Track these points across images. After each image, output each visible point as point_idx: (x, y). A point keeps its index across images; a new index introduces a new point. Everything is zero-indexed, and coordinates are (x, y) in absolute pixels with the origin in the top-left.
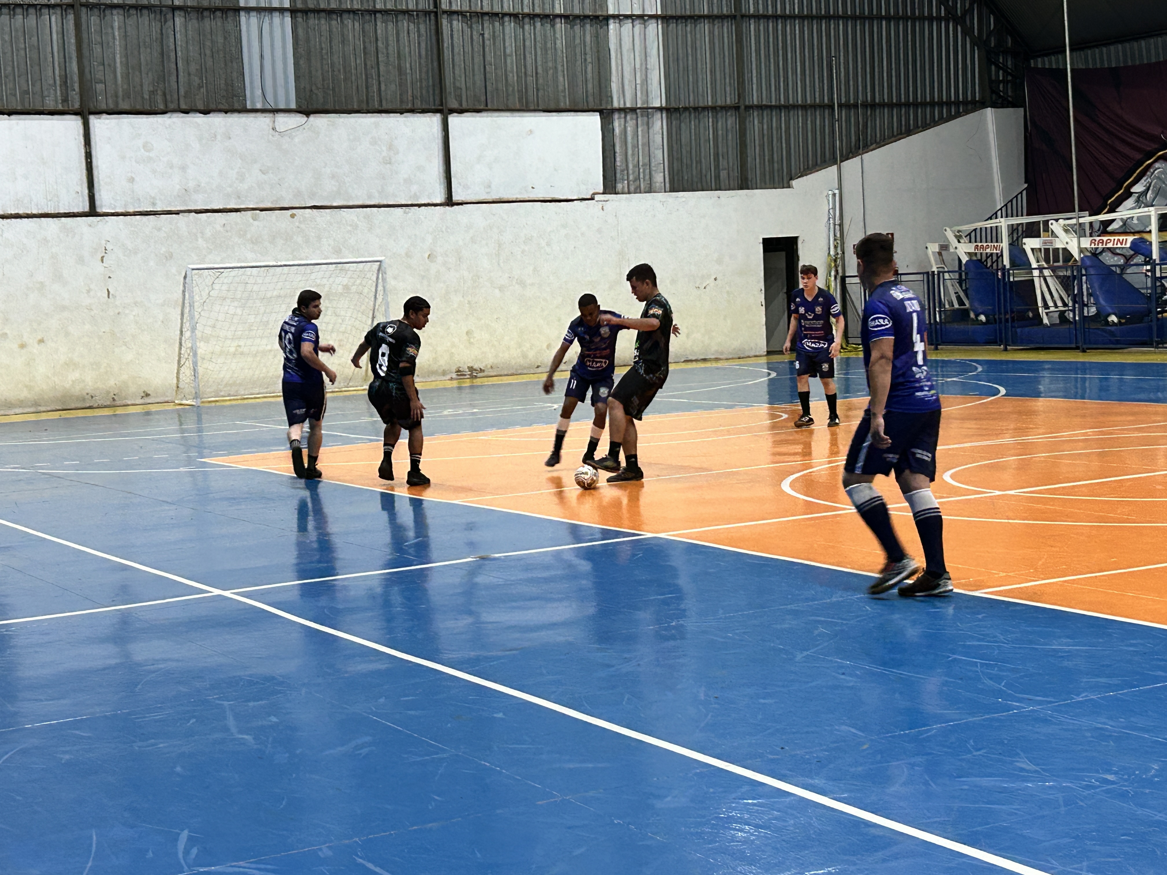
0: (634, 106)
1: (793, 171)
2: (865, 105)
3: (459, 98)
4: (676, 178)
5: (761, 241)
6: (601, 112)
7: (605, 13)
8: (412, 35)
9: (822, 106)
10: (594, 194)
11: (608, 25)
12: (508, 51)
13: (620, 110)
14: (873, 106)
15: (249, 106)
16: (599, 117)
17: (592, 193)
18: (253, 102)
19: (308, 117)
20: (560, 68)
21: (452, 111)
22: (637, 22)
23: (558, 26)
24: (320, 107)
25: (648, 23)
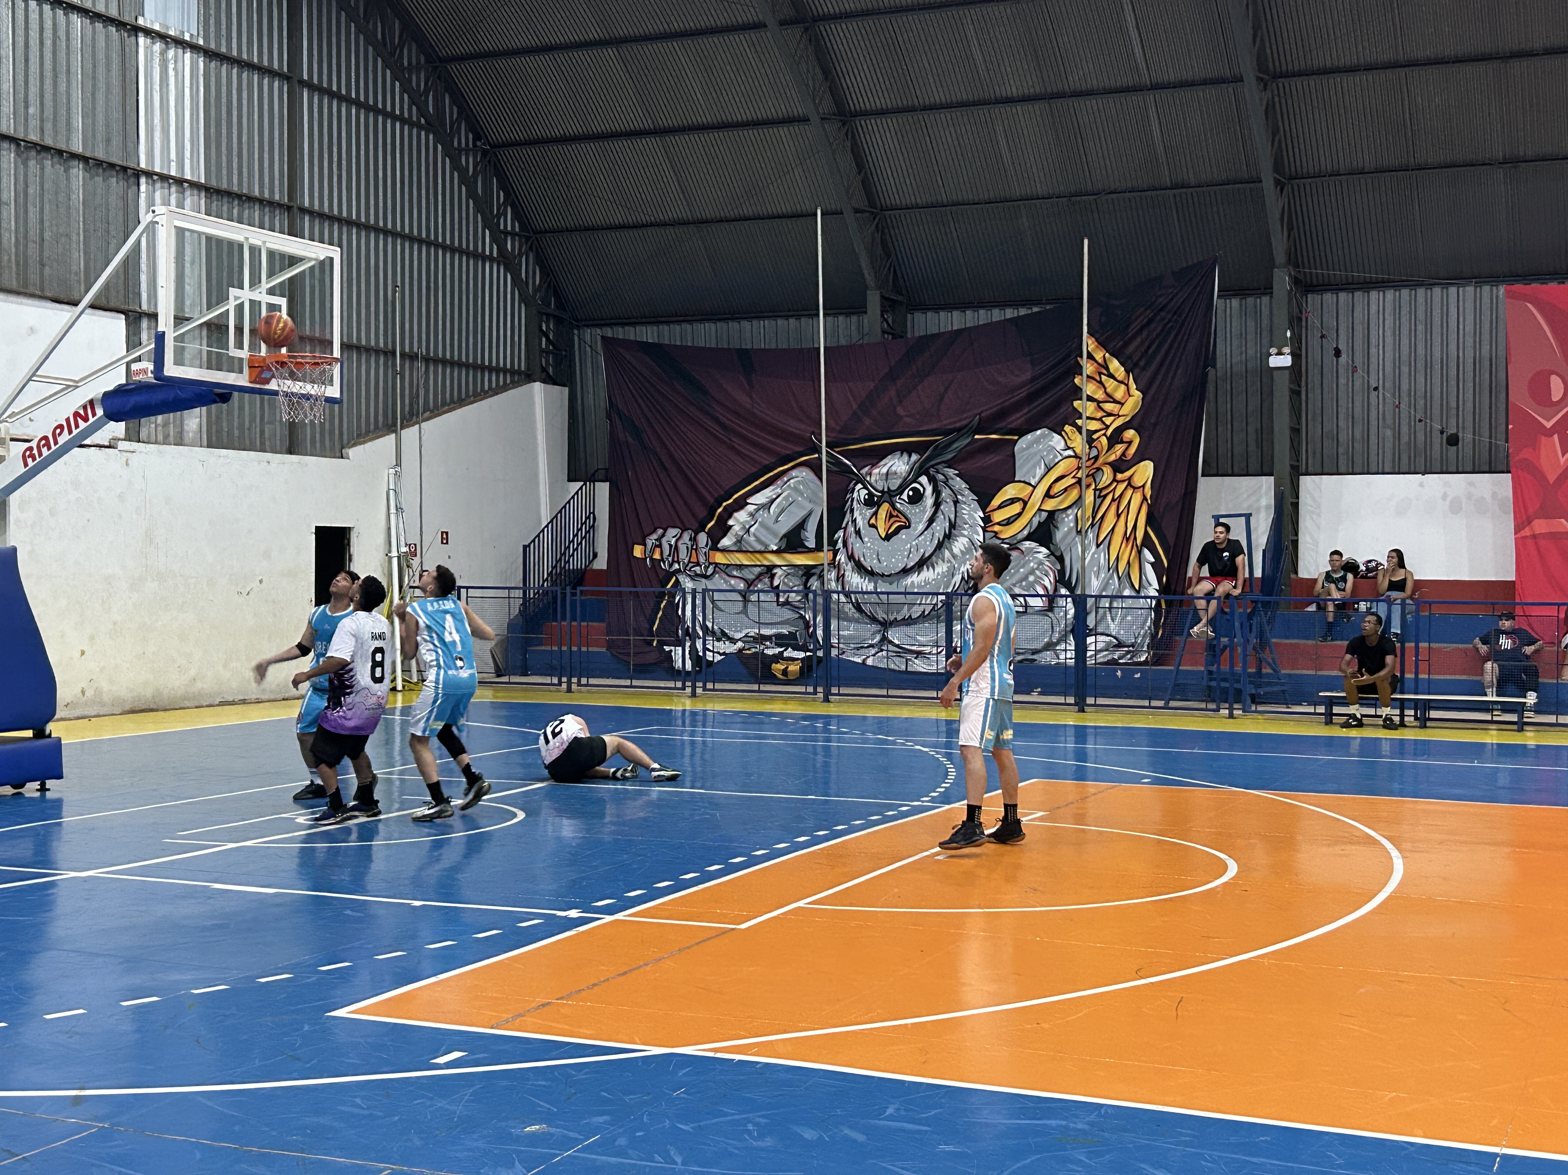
1: (345, 437)
4: (214, 430)
5: (314, 531)
6: (126, 314)
7: (136, 167)
9: (377, 352)
10: (116, 439)
11: (138, 185)
13: (150, 316)
16: (124, 322)
20: (74, 238)
22: (173, 189)
23: (75, 173)
25: (188, 193)
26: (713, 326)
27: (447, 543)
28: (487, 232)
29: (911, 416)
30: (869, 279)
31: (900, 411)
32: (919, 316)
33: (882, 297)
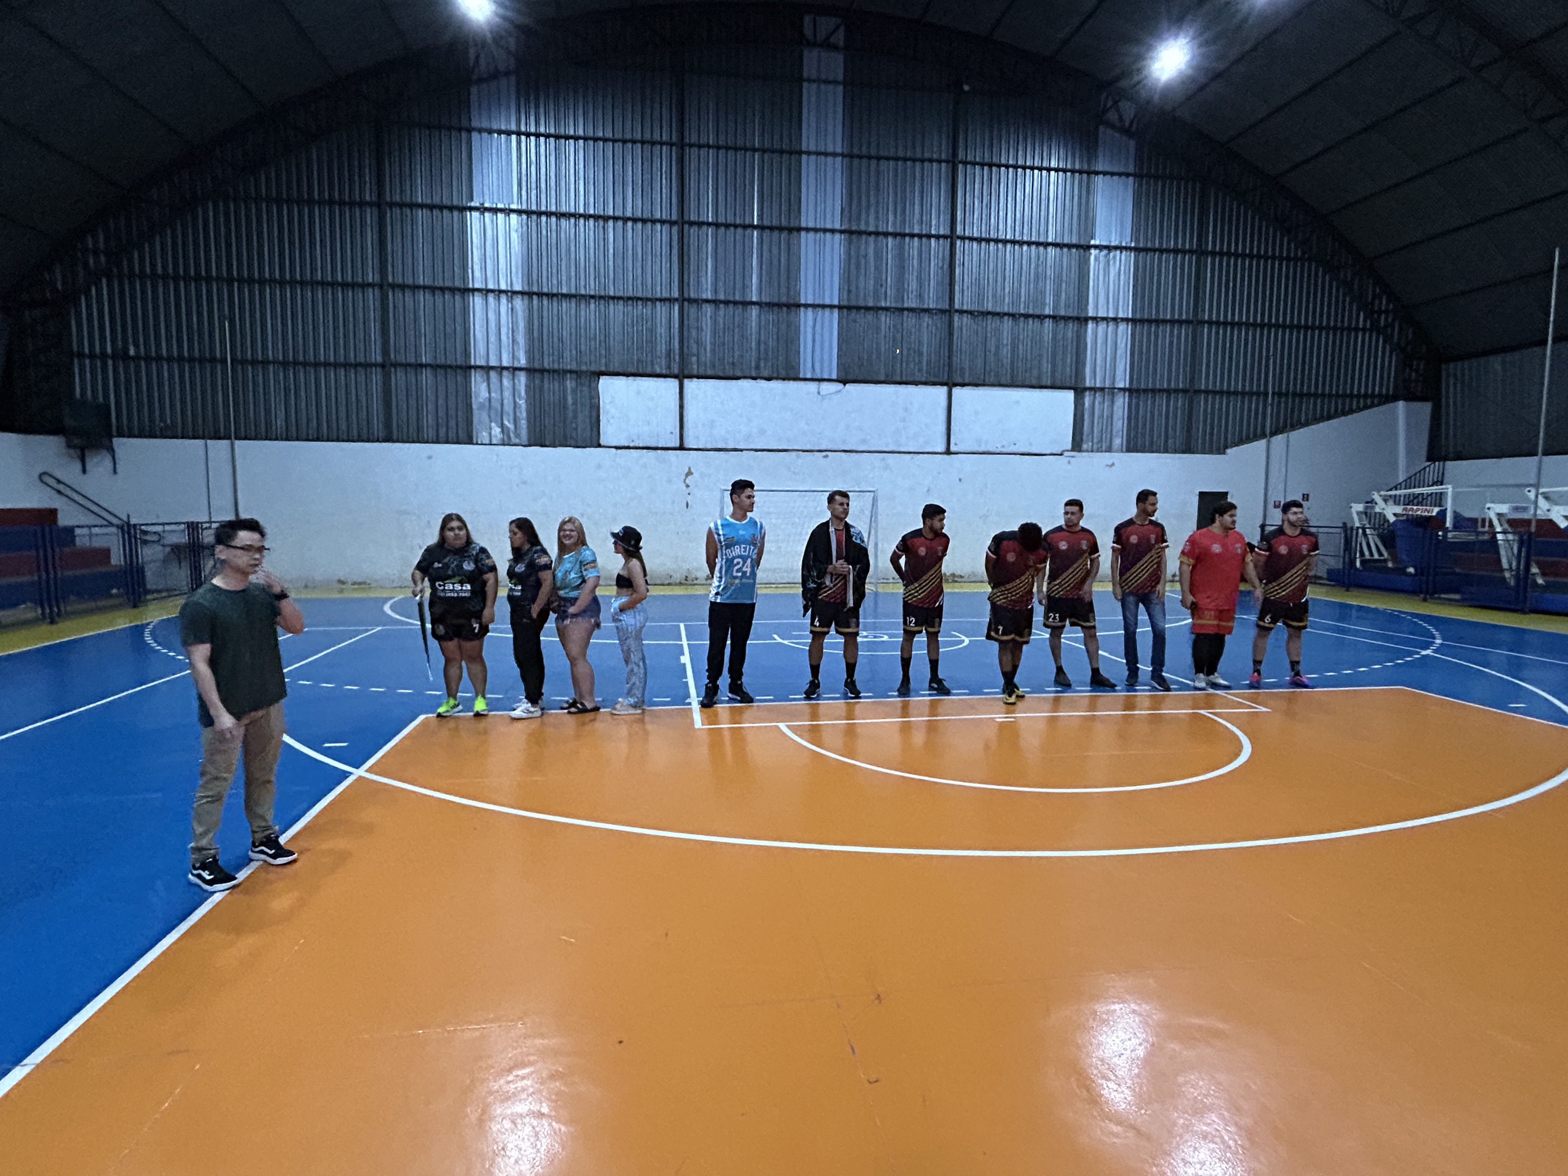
0: (1103, 386)
1: (1229, 442)
2: (1295, 394)
3: (962, 375)
4: (1132, 442)
5: (1198, 494)
6: (1075, 389)
7: (1085, 316)
8: (930, 328)
9: (1258, 394)
10: (1064, 451)
11: (1086, 324)
12: (1005, 342)
13: (1091, 389)
14: (1301, 395)
15: (801, 376)
16: (1073, 394)
17: (1062, 449)
18: (805, 373)
19: (845, 385)
20: (1045, 356)
21: (956, 385)
22: (1111, 324)
23: (1046, 324)
24: (854, 378)
25: (1120, 324)
27: (1307, 500)
28: (1362, 314)
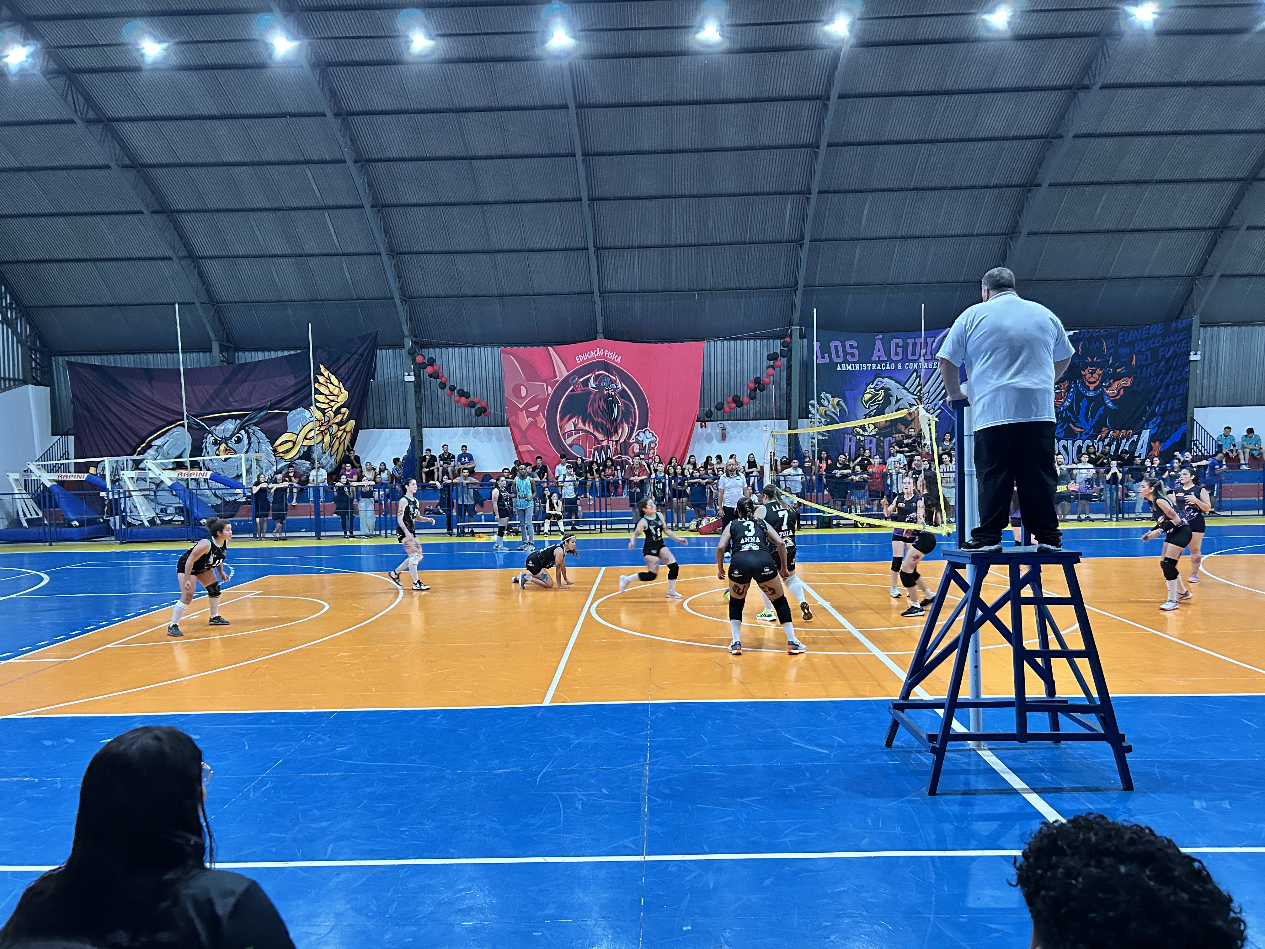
26: (132, 356)
29: (236, 401)
30: (212, 336)
31: (231, 399)
32: (240, 353)
33: (220, 345)
